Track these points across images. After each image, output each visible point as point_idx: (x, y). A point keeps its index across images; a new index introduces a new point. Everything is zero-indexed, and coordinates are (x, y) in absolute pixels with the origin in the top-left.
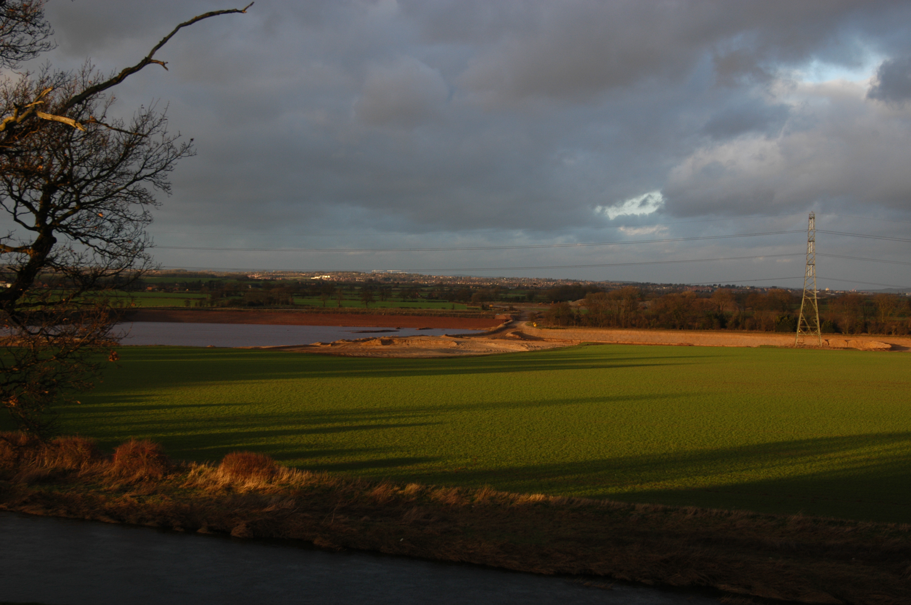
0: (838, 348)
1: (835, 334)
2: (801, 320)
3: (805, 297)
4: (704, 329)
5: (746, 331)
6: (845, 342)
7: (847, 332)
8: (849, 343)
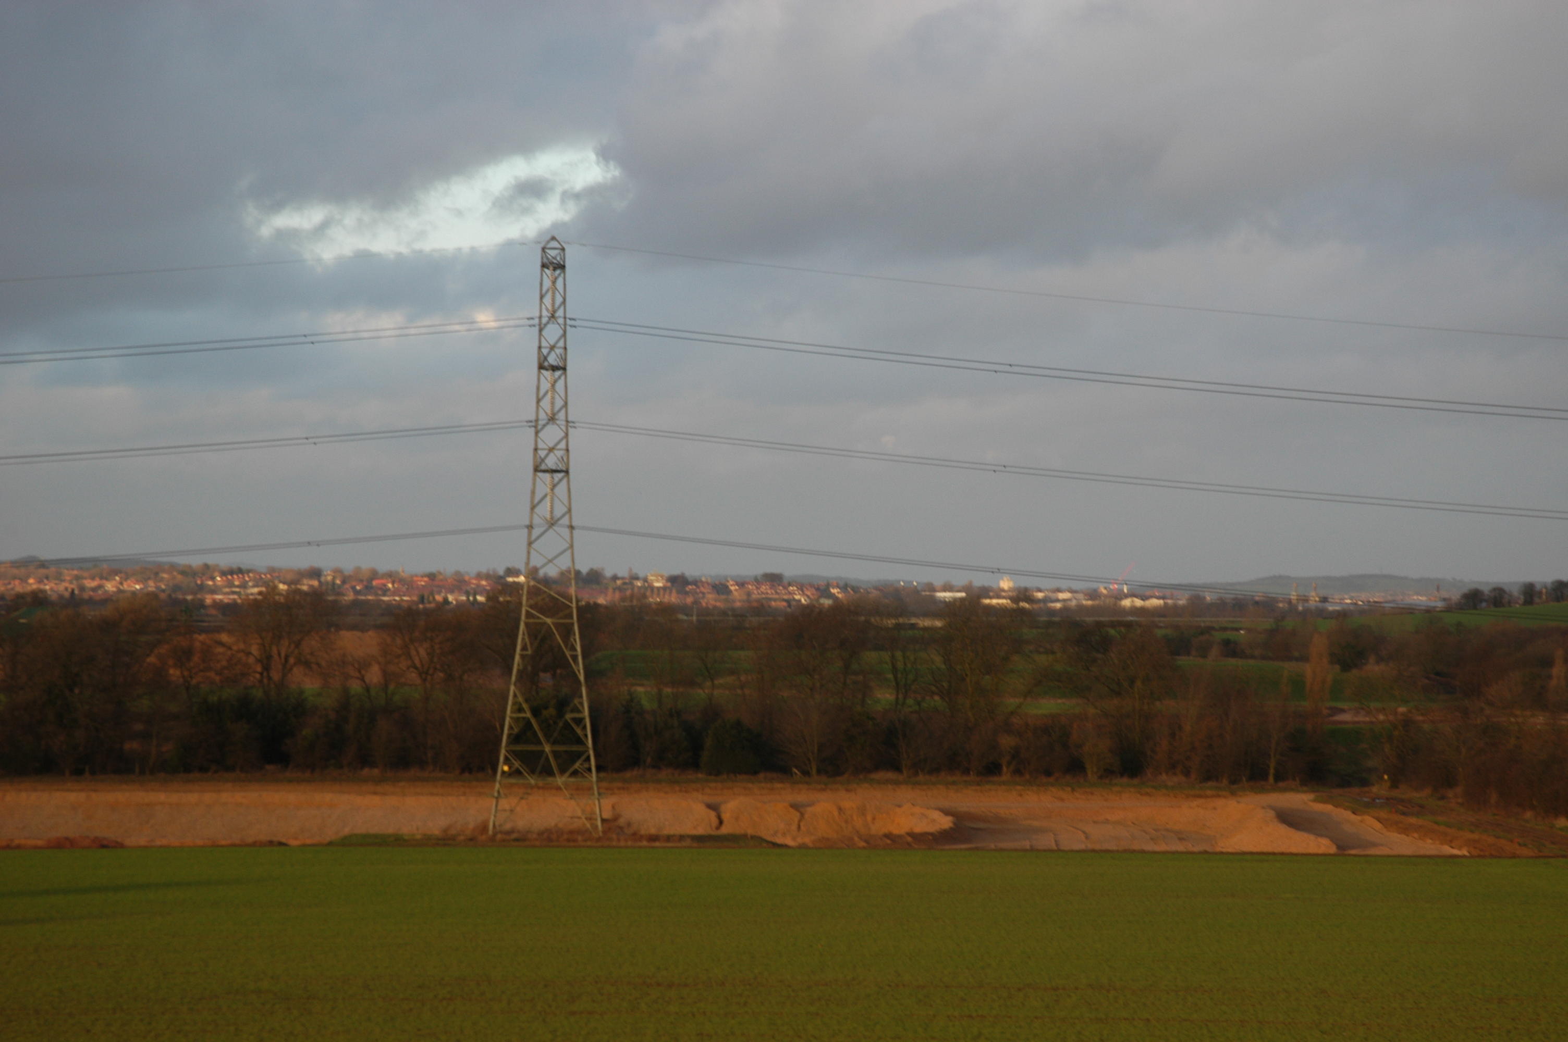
2: (516, 720)
3: (529, 616)
4: (187, 769)
5: (376, 772)
6: (792, 810)
7: (811, 768)
8: (806, 816)
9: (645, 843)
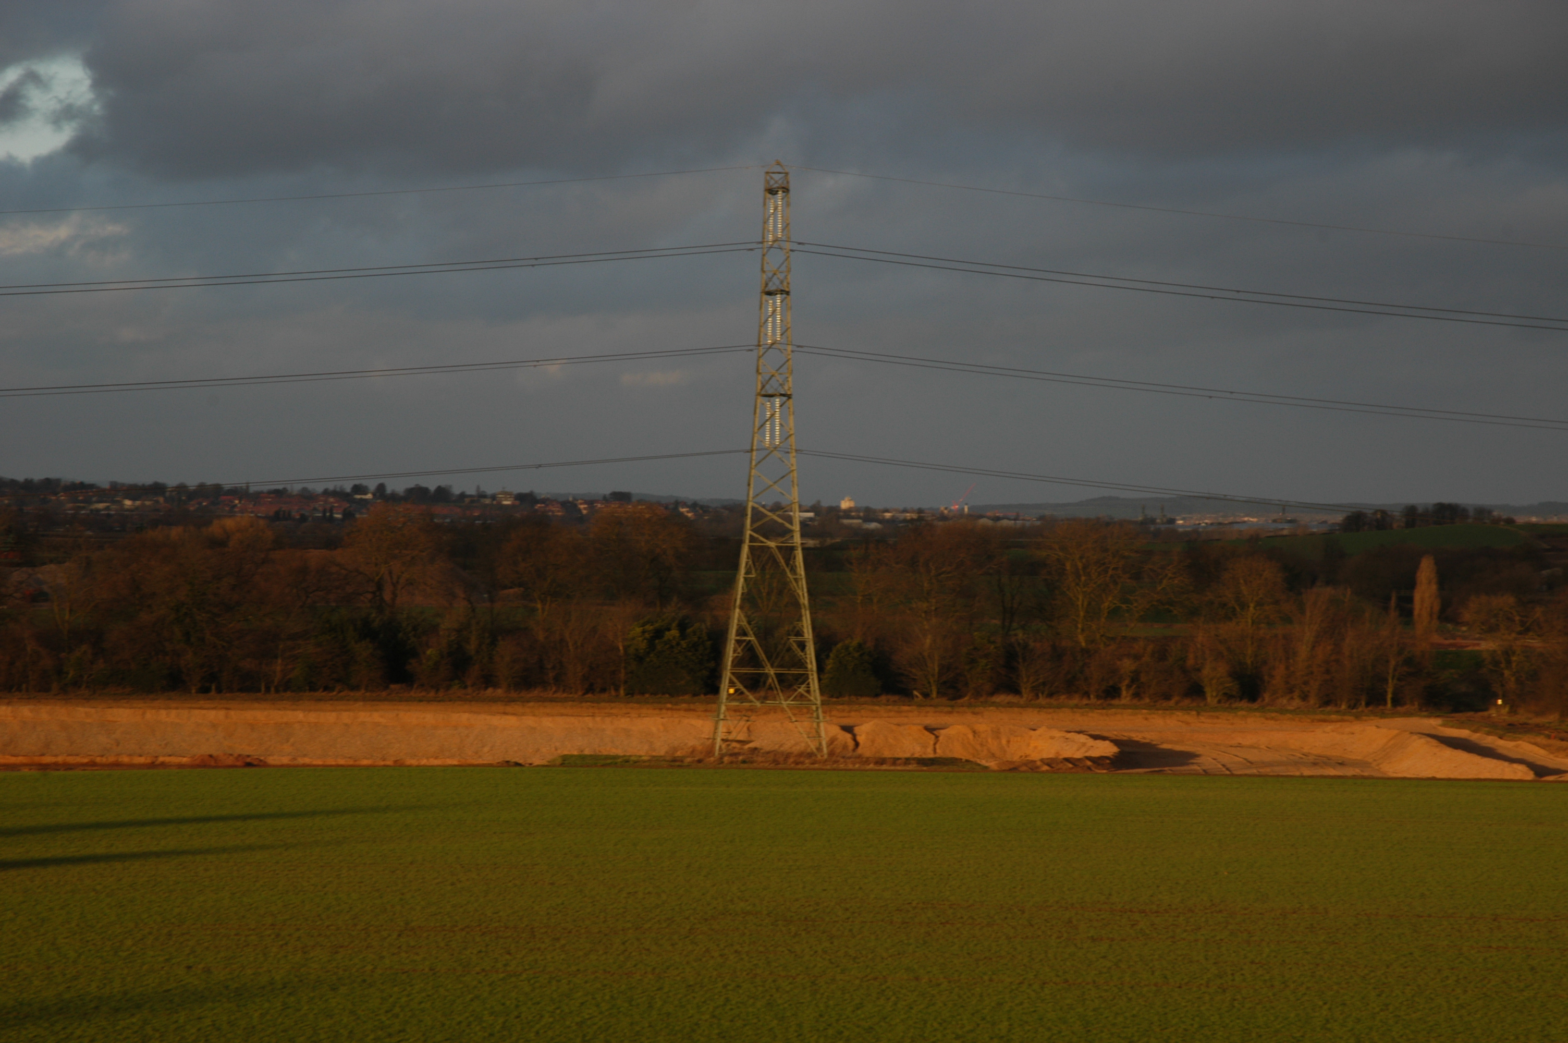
0: (895, 761)
1: (883, 698)
2: (739, 643)
3: (752, 539)
4: (313, 688)
6: (927, 733)
7: (931, 690)
8: (941, 738)
9: (871, 766)
